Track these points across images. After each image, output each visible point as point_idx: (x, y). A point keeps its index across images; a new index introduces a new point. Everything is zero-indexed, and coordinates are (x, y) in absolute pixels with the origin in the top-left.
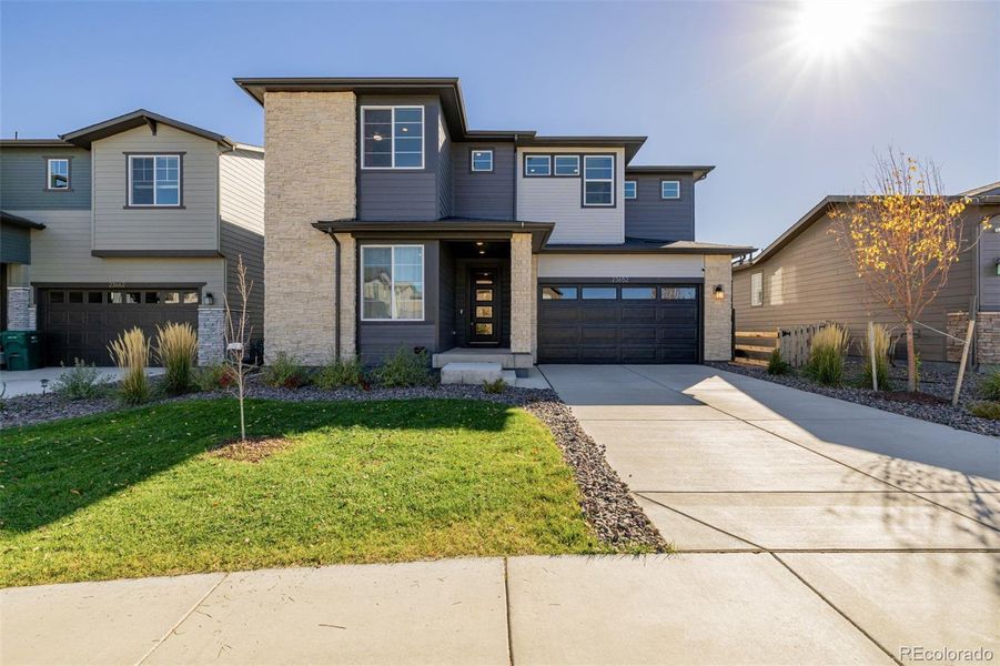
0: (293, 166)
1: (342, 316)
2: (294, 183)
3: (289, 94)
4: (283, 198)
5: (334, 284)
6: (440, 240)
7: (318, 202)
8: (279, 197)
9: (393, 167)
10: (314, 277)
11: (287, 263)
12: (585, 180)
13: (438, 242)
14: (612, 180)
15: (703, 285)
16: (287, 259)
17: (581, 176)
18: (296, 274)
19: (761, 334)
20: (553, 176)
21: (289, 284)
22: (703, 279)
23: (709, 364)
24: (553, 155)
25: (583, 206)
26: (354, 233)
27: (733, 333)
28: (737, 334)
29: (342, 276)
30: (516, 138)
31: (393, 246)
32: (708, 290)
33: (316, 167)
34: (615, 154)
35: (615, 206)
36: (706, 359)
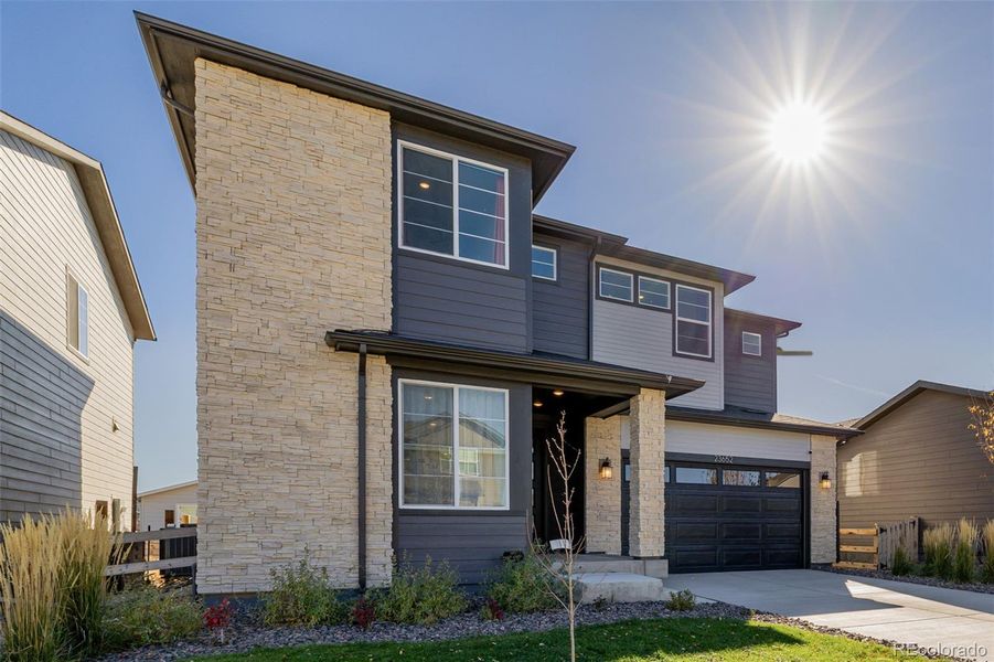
0: (264, 216)
1: (369, 500)
2: (267, 248)
3: (254, 77)
4: (240, 272)
5: (353, 442)
6: (533, 383)
7: (318, 291)
8: (232, 268)
9: (456, 256)
10: (311, 426)
11: (252, 397)
12: (678, 318)
13: (530, 388)
14: (709, 324)
15: (808, 470)
16: (250, 389)
17: (672, 311)
18: (272, 420)
19: (854, 531)
20: (636, 304)
21: (256, 436)
22: (809, 463)
23: (817, 567)
24: (636, 274)
25: (675, 354)
26: (390, 357)
27: (838, 530)
28: (841, 530)
29: (370, 429)
30: (600, 241)
31: (456, 387)
32: (814, 477)
33: (313, 226)
34: (712, 289)
35: (712, 360)
36: (812, 562)
